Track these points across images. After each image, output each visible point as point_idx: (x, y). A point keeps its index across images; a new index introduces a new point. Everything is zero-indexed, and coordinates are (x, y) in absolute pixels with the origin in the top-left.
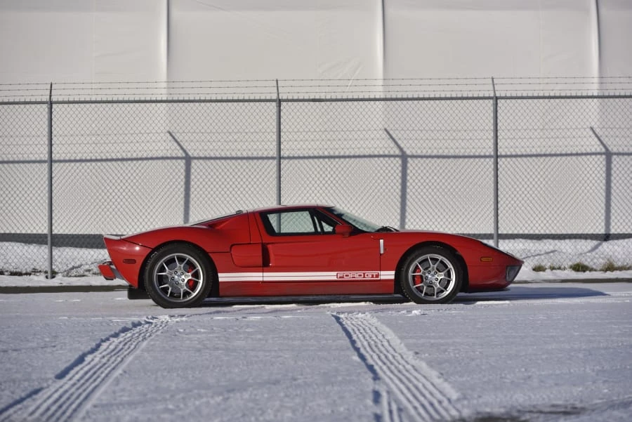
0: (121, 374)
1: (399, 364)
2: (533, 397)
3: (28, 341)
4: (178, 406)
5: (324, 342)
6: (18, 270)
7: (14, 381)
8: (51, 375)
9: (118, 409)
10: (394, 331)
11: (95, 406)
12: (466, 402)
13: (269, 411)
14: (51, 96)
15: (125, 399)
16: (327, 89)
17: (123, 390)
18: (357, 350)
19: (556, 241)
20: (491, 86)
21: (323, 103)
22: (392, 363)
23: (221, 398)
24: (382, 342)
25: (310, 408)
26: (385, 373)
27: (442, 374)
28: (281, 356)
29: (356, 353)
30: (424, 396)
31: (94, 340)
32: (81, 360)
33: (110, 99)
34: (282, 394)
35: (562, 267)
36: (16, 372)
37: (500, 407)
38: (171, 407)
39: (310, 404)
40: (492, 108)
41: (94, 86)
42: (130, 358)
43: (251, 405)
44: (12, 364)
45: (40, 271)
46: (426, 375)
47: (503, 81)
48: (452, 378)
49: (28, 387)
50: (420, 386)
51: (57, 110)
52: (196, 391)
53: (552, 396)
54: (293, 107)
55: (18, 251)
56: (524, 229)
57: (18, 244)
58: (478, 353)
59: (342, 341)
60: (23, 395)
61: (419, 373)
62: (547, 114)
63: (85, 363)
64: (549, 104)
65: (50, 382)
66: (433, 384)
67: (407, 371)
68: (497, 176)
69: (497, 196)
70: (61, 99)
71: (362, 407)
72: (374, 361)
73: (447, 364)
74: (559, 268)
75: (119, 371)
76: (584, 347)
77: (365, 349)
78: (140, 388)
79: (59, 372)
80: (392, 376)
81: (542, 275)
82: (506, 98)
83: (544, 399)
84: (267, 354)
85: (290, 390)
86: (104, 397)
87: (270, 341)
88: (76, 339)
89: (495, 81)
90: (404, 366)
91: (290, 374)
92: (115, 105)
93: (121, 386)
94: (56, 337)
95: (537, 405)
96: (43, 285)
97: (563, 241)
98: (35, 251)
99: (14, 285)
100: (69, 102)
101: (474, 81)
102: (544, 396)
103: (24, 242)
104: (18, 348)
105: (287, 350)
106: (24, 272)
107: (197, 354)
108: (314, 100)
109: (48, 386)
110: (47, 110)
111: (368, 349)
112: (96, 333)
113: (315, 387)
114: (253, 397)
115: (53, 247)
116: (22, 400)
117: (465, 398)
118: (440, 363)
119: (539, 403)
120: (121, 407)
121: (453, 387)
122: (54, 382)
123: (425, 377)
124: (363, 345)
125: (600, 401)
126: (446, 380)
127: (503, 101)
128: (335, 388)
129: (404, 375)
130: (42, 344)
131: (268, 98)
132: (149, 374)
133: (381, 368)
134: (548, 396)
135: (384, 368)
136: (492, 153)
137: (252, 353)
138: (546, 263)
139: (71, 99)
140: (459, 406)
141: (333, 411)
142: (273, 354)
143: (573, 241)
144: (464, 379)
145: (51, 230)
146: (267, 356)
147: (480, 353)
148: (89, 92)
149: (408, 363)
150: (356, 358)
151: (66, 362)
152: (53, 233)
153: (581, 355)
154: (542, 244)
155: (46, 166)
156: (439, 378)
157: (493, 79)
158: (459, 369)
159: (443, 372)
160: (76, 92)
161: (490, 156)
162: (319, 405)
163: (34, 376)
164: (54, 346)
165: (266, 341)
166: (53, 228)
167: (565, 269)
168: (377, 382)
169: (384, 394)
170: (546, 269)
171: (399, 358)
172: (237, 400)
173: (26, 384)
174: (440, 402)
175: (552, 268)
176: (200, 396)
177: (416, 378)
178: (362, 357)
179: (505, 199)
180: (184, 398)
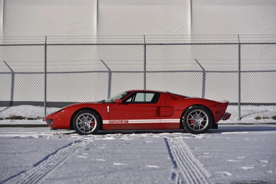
0: (63, 165)
1: (188, 161)
2: (244, 176)
3: (26, 149)
4: (83, 180)
5: (157, 150)
6: (31, 117)
7: (14, 167)
8: (31, 165)
9: (57, 181)
10: (189, 146)
11: (46, 179)
12: (213, 179)
13: (124, 182)
14: (46, 42)
15: (61, 176)
16: (166, 40)
17: (61, 172)
18: (171, 154)
19: (266, 106)
20: (238, 38)
21: (164, 46)
22: (184, 160)
23: (104, 176)
24: (182, 150)
25: (143, 181)
26: (180, 165)
27: (205, 166)
28: (136, 157)
29: (169, 156)
30: (195, 176)
31: (55, 149)
32: (46, 158)
33: (72, 43)
34: (131, 174)
35: (268, 117)
36: (16, 163)
37: (228, 181)
38: (80, 180)
39: (143, 179)
40: (238, 48)
41: (65, 38)
42: (69, 157)
43: (116, 179)
44: (16, 159)
45: (41, 118)
46: (198, 166)
47: (243, 36)
48: (209, 167)
49: (20, 170)
50: (194, 171)
51: (49, 48)
52: (93, 173)
53: (253, 176)
54: (151, 47)
55: (31, 109)
56: (251, 100)
57: (31, 106)
58: (224, 156)
59: (164, 150)
60: (16, 174)
61: (196, 165)
62: (262, 51)
63: (48, 159)
64: (263, 47)
65: (30, 168)
66: (200, 170)
67: (190, 164)
68: (240, 78)
69: (240, 86)
70: (50, 43)
71: (166, 181)
72: (177, 159)
73: (209, 161)
74: (267, 118)
75: (62, 163)
76: (271, 154)
77: (174, 153)
78: (69, 171)
79: (35, 163)
80: (183, 166)
81: (259, 121)
82: (244, 44)
83: (249, 178)
84: (130, 156)
85: (136, 172)
86: (52, 175)
87: (133, 150)
88: (48, 148)
89: (239, 36)
90: (189, 162)
91: (138, 165)
92: (74, 46)
93: (61, 170)
94: (39, 147)
95: (245, 180)
96: (42, 124)
97: (268, 106)
98: (39, 109)
99: (29, 124)
100: (54, 45)
101: (230, 36)
102: (249, 176)
103: (34, 105)
104: (21, 152)
105: (140, 154)
106: (34, 118)
107: (99, 155)
108: (160, 44)
109: (29, 170)
110: (44, 48)
111: (176, 154)
112: (57, 146)
113: (147, 171)
114: (118, 175)
115: (47, 108)
116: (15, 176)
117: (213, 177)
118: (205, 161)
119: (247, 179)
120: (58, 180)
121: (209, 172)
122: (32, 168)
123: (197, 167)
124: (174, 152)
125: (274, 179)
126: (206, 168)
127: (243, 45)
128: (156, 172)
129: (188, 166)
130: (32, 151)
131: (140, 43)
132: (75, 164)
133: (179, 163)
134: (251, 176)
135: (181, 162)
136: (238, 70)
137: (123, 155)
138: (261, 115)
139: (55, 43)
140: (210, 181)
141: (152, 183)
142: (133, 155)
143: (273, 106)
144: (215, 168)
145: (46, 100)
146: (129, 157)
147: (225, 156)
148: (63, 40)
149: (191, 160)
150: (169, 158)
151: (40, 159)
152: (47, 101)
153: (269, 157)
154: (259, 108)
155: (43, 75)
156: (203, 167)
157: (238, 35)
158: (213, 163)
159: (206, 165)
160: (57, 40)
161: (237, 72)
162: (147, 180)
163: (24, 165)
164: (37, 151)
165: (131, 150)
166: (47, 99)
167: (269, 118)
168: (176, 169)
169: (177, 175)
170: (261, 118)
171: (188, 158)
172: (111, 177)
173: (19, 169)
174: (202, 179)
175: (264, 118)
176: (95, 175)
177: (193, 167)
178: (172, 157)
179: (243, 88)
180: (87, 176)
